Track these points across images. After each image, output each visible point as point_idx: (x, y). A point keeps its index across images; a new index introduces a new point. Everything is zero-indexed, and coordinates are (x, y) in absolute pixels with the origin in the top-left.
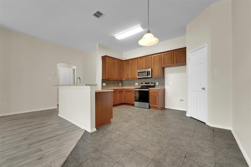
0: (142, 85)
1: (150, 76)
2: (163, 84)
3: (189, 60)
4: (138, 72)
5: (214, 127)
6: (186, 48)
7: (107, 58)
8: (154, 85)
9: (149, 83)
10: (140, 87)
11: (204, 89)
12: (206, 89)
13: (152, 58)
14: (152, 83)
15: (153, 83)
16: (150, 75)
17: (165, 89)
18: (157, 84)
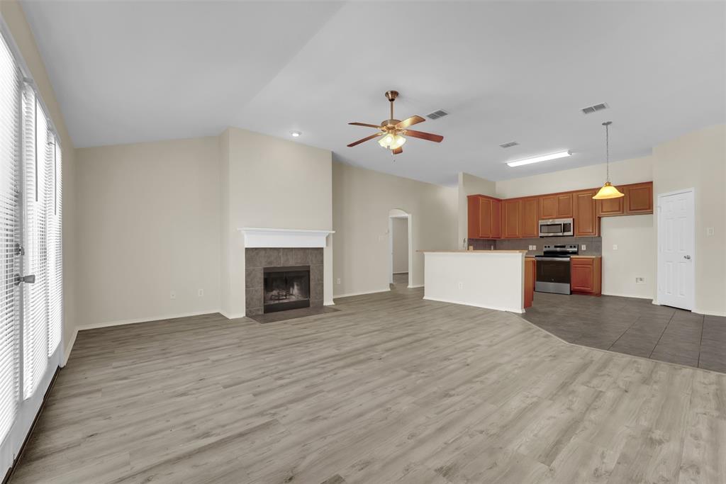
0: (547, 249)
1: (571, 233)
2: (599, 248)
3: (659, 209)
4: (541, 226)
5: (705, 314)
6: (652, 183)
7: (480, 198)
8: (576, 249)
9: (564, 247)
10: (543, 254)
11: (688, 258)
12: (692, 258)
13: (575, 198)
14: (571, 247)
15: (575, 247)
16: (570, 231)
17: (601, 258)
18: (584, 248)
